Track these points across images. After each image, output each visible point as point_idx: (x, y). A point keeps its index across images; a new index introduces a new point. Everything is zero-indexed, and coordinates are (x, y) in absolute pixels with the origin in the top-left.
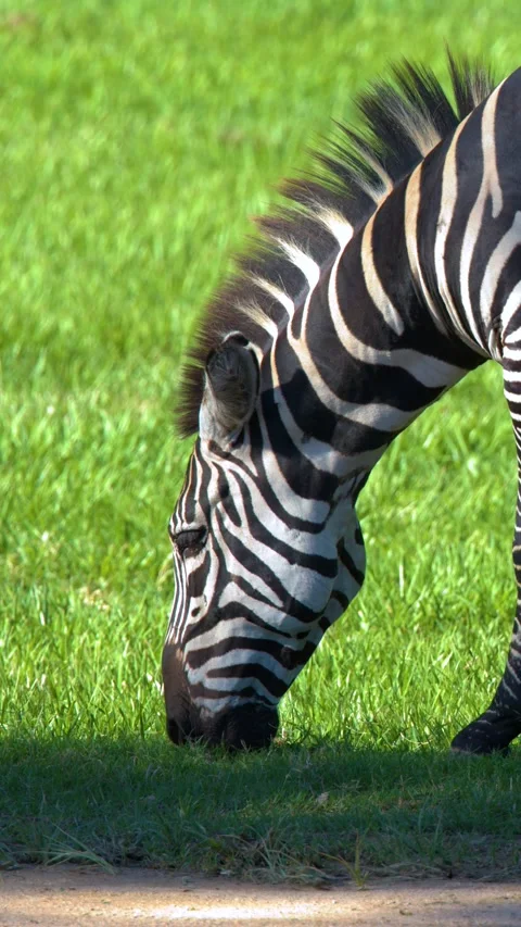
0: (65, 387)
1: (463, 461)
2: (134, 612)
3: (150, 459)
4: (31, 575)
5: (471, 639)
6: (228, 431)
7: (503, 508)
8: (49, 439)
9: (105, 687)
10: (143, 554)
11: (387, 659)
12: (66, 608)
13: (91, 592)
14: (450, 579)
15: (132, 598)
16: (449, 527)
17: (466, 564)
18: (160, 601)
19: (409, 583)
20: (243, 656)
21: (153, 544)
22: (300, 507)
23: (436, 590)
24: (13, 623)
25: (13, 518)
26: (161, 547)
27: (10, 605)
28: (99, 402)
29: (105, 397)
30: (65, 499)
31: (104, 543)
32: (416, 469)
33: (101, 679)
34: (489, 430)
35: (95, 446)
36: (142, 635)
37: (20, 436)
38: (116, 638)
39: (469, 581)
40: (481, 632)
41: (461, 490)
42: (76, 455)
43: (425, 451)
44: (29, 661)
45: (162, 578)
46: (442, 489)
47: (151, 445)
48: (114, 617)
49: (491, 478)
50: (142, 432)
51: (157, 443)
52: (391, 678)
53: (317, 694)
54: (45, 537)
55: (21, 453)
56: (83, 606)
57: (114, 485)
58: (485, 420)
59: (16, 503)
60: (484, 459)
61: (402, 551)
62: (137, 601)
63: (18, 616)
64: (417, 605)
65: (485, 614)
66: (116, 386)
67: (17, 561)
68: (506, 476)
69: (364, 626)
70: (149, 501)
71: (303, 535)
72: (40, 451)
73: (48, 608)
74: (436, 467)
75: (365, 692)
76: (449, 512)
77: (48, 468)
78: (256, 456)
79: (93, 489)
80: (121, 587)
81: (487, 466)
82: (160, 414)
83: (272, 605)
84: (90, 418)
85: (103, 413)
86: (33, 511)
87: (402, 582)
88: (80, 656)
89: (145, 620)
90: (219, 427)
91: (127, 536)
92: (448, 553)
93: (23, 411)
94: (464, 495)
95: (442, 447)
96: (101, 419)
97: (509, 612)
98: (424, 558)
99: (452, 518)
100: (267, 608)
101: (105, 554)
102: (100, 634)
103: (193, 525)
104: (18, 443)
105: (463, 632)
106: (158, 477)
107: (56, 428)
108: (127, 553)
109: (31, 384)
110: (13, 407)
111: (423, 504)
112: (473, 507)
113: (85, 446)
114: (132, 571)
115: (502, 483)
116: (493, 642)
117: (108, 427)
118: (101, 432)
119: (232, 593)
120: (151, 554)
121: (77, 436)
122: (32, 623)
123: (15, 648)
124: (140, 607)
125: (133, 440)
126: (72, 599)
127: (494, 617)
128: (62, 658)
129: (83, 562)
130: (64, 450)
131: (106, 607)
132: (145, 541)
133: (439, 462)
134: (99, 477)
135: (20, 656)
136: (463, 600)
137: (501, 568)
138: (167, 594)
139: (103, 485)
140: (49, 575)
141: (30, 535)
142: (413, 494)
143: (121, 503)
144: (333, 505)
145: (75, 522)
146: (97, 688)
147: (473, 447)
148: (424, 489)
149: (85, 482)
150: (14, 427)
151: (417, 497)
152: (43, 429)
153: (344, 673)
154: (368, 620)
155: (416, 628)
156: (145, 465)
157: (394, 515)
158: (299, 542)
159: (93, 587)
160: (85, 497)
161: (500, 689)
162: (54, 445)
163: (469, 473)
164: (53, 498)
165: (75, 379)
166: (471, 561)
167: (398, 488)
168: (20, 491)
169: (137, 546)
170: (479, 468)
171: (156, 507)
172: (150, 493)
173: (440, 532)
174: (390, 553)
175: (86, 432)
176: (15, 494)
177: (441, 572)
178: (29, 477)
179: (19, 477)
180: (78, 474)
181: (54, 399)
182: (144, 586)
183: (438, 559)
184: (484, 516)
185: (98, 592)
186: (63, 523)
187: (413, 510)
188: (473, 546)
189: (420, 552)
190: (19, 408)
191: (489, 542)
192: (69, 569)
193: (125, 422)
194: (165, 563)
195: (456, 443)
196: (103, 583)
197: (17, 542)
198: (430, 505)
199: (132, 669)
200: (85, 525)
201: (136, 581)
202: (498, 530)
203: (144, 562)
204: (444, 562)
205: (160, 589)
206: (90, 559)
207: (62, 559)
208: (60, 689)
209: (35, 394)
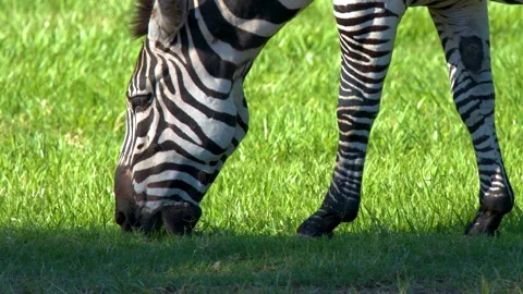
0: (56, 9)
1: (303, 55)
2: (99, 150)
3: (109, 54)
4: (35, 127)
5: (309, 166)
6: (169, 35)
7: (328, 84)
8: (46, 42)
9: (81, 196)
10: (105, 114)
11: (256, 178)
12: (56, 147)
13: (72, 137)
14: (296, 128)
15: (98, 141)
16: (295, 96)
17: (306, 119)
18: (115, 143)
19: (270, 131)
20: (171, 175)
21: (111, 107)
22: (214, 83)
23: (287, 136)
24: (24, 156)
25: (23, 91)
26: (116, 109)
27: (22, 145)
28: (77, 19)
29: (81, 16)
30: (56, 79)
31: (80, 106)
32: (274, 60)
33: (79, 191)
34: (320, 36)
35: (74, 46)
36: (104, 164)
37: (28, 40)
38: (88, 165)
39: (307, 129)
40: (315, 161)
41: (302, 73)
42: (63, 52)
43: (280, 49)
44: (34, 180)
45: (116, 129)
46: (291, 73)
47: (109, 46)
48: (86, 153)
49: (321, 66)
50: (103, 37)
51: (113, 45)
52: (259, 190)
53: (213, 200)
54: (44, 103)
55: (28, 51)
56: (67, 145)
57: (86, 71)
58: (318, 30)
59: (25, 81)
60: (317, 54)
61: (266, 111)
62: (101, 142)
63: (27, 152)
64: (275, 145)
65: (318, 150)
66: (87, 9)
67: (26, 118)
68: (331, 65)
69: (243, 158)
70: (108, 80)
71: (216, 100)
72: (40, 49)
73: (45, 148)
74: (287, 59)
75: (243, 199)
76: (295, 87)
77: (46, 60)
78: (185, 51)
79: (73, 73)
80: (91, 134)
81: (318, 59)
82: (115, 27)
83: (194, 143)
84: (71, 28)
85: (80, 26)
86: (36, 87)
87: (266, 131)
88: (66, 176)
89: (106, 154)
90: (163, 32)
91: (95, 102)
92: (294, 112)
93: (30, 24)
94: (304, 76)
95: (291, 47)
96: (78, 30)
97: (333, 149)
98: (279, 115)
99: (297, 91)
100: (191, 145)
101: (81, 113)
102: (78, 163)
103: (144, 92)
104: (27, 45)
105: (304, 162)
106: (114, 65)
107: (50, 35)
108: (94, 112)
109: (35, 8)
110: (23, 23)
111: (279, 82)
112: (310, 84)
113: (69, 46)
114: (98, 124)
115: (328, 69)
116: (323, 168)
117: (83, 34)
118: (78, 37)
119: (168, 135)
120: (109, 113)
121: (64, 40)
122: (35, 156)
123: (25, 172)
124: (103, 146)
125: (98, 42)
126: (60, 141)
127: (323, 152)
128: (55, 178)
129: (67, 118)
130: (56, 49)
131: (82, 146)
132: (106, 105)
133: (289, 56)
134: (77, 65)
135: (28, 177)
136: (304, 141)
137: (327, 121)
138: (120, 138)
139: (79, 71)
140: (46, 126)
141: (34, 102)
142: (272, 76)
143: (91, 81)
144: (233, 82)
145: (63, 93)
146: (76, 196)
147: (309, 47)
148: (279, 72)
149: (68, 68)
150: (24, 34)
151: (276, 78)
152: (43, 36)
153: (230, 188)
154: (245, 154)
155: (274, 159)
156: (106, 58)
157: (261, 89)
158: (213, 104)
159: (74, 134)
160: (68, 78)
161: (327, 196)
162: (49, 45)
163: (307, 62)
164: (48, 79)
165: (62, 5)
166: (309, 117)
167: (263, 72)
168: (28, 74)
169: (101, 108)
170: (314, 60)
171: (112, 84)
172: (109, 76)
173: (289, 99)
174: (258, 112)
175: (69, 37)
176: (25, 76)
177: (290, 124)
178: (33, 66)
179: (27, 65)
180: (64, 64)
181: (49, 17)
182: (105, 133)
183: (288, 116)
184: (317, 89)
185: (76, 137)
186: (55, 94)
187: (272, 85)
188: (310, 108)
189: (277, 112)
190: (27, 23)
191: (320, 105)
192: (59, 123)
193: (93, 32)
194: (118, 119)
195: (299, 44)
196: (80, 131)
197: (26, 106)
198: (283, 83)
199: (98, 184)
200: (68, 96)
201: (100, 130)
202: (326, 98)
203: (105, 118)
204: (292, 117)
205: (115, 135)
206: (72, 116)
207: (54, 117)
208: (53, 198)
209: (38, 15)
